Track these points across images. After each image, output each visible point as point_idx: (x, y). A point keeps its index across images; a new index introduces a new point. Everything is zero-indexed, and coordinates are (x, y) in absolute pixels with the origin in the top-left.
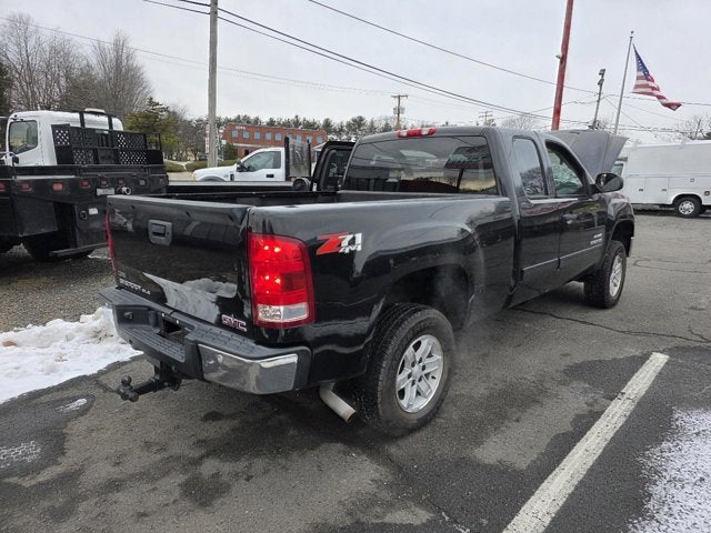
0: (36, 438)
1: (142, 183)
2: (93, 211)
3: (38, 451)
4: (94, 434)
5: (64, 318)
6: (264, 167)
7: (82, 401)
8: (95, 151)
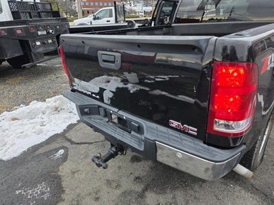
0: (45, 180)
1: (58, 27)
2: (38, 43)
3: (48, 189)
4: (76, 175)
5: (37, 100)
6: (104, 17)
7: (62, 152)
8: (30, 13)
